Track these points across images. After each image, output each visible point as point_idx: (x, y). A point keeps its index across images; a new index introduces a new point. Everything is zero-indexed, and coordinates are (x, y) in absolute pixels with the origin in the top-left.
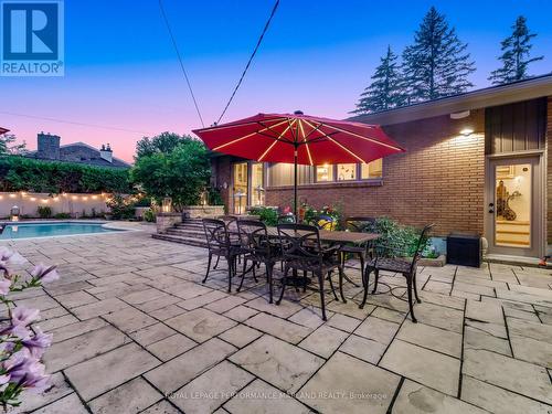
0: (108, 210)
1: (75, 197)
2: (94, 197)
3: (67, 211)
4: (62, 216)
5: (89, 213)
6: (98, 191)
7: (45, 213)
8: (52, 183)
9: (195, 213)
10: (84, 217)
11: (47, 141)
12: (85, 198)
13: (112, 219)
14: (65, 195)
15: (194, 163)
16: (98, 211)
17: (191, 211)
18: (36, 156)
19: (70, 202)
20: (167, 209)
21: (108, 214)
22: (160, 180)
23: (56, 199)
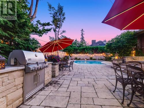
0: (104, 58)
1: (97, 55)
2: (101, 54)
3: (95, 58)
4: (94, 59)
5: (100, 59)
6: (102, 53)
7: (91, 59)
8: (92, 51)
9: (128, 59)
10: (99, 60)
11: (93, 42)
12: (99, 55)
13: (105, 61)
14: (95, 54)
15: (128, 39)
16: (102, 58)
17: (126, 59)
18: (91, 46)
19: (96, 56)
20: (116, 58)
21: (104, 59)
22: (114, 48)
23: (93, 55)
